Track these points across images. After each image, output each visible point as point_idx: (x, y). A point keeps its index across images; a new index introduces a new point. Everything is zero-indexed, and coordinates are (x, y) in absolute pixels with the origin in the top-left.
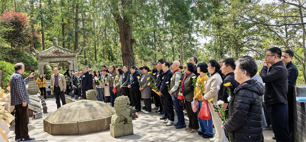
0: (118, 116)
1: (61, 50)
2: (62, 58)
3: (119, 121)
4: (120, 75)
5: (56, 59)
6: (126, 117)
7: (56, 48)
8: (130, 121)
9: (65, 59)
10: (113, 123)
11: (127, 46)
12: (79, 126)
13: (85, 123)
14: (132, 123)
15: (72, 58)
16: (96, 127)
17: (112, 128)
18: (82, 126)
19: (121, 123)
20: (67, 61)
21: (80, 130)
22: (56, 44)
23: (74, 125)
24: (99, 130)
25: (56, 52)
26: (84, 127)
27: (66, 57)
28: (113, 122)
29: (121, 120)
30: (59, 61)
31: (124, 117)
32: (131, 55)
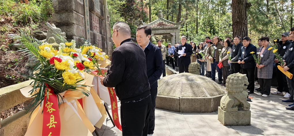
0: (230, 99)
1: (165, 22)
2: (165, 30)
3: (231, 105)
4: (229, 47)
5: (161, 31)
6: (242, 101)
7: (161, 21)
8: (247, 108)
9: (168, 31)
10: (224, 107)
11: (239, 12)
12: (181, 102)
13: (187, 101)
14: (249, 110)
15: (174, 30)
16: (200, 107)
17: (221, 112)
18: (184, 103)
19: (234, 108)
20: (170, 33)
21: (181, 107)
22: (161, 17)
23: (175, 101)
24: (203, 111)
25: (160, 24)
26: (187, 104)
27: (169, 29)
28: (224, 105)
29: (235, 104)
30: (162, 33)
31: (239, 101)
32: (244, 24)
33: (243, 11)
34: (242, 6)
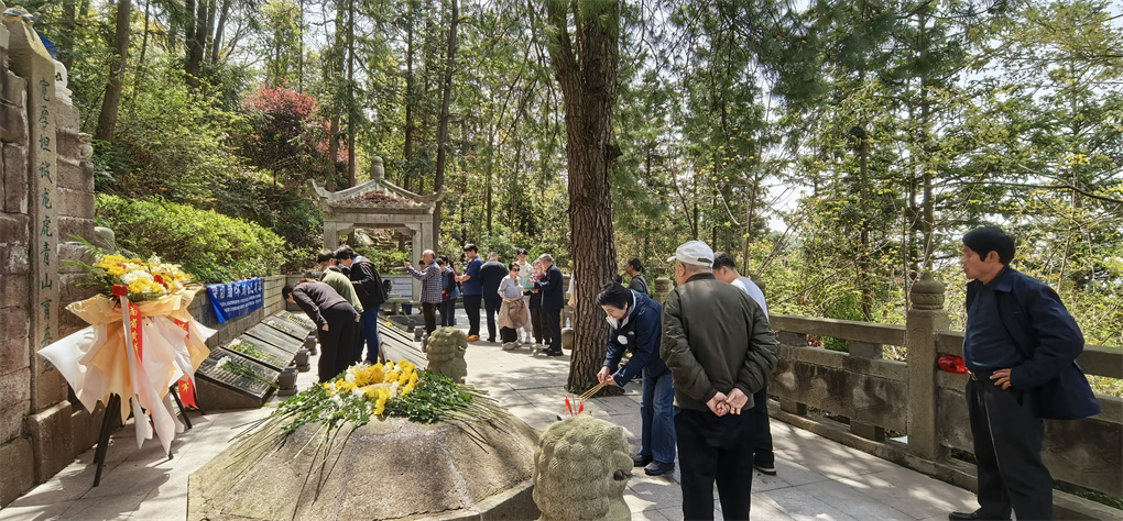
1: (390, 193)
2: (389, 214)
7: (378, 186)
11: (589, 170)
15: (418, 216)
22: (379, 175)
25: (376, 197)
27: (402, 211)
32: (602, 205)
33: (600, 167)
34: (595, 151)
